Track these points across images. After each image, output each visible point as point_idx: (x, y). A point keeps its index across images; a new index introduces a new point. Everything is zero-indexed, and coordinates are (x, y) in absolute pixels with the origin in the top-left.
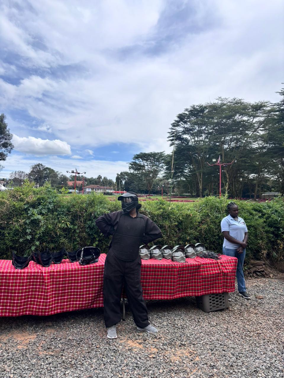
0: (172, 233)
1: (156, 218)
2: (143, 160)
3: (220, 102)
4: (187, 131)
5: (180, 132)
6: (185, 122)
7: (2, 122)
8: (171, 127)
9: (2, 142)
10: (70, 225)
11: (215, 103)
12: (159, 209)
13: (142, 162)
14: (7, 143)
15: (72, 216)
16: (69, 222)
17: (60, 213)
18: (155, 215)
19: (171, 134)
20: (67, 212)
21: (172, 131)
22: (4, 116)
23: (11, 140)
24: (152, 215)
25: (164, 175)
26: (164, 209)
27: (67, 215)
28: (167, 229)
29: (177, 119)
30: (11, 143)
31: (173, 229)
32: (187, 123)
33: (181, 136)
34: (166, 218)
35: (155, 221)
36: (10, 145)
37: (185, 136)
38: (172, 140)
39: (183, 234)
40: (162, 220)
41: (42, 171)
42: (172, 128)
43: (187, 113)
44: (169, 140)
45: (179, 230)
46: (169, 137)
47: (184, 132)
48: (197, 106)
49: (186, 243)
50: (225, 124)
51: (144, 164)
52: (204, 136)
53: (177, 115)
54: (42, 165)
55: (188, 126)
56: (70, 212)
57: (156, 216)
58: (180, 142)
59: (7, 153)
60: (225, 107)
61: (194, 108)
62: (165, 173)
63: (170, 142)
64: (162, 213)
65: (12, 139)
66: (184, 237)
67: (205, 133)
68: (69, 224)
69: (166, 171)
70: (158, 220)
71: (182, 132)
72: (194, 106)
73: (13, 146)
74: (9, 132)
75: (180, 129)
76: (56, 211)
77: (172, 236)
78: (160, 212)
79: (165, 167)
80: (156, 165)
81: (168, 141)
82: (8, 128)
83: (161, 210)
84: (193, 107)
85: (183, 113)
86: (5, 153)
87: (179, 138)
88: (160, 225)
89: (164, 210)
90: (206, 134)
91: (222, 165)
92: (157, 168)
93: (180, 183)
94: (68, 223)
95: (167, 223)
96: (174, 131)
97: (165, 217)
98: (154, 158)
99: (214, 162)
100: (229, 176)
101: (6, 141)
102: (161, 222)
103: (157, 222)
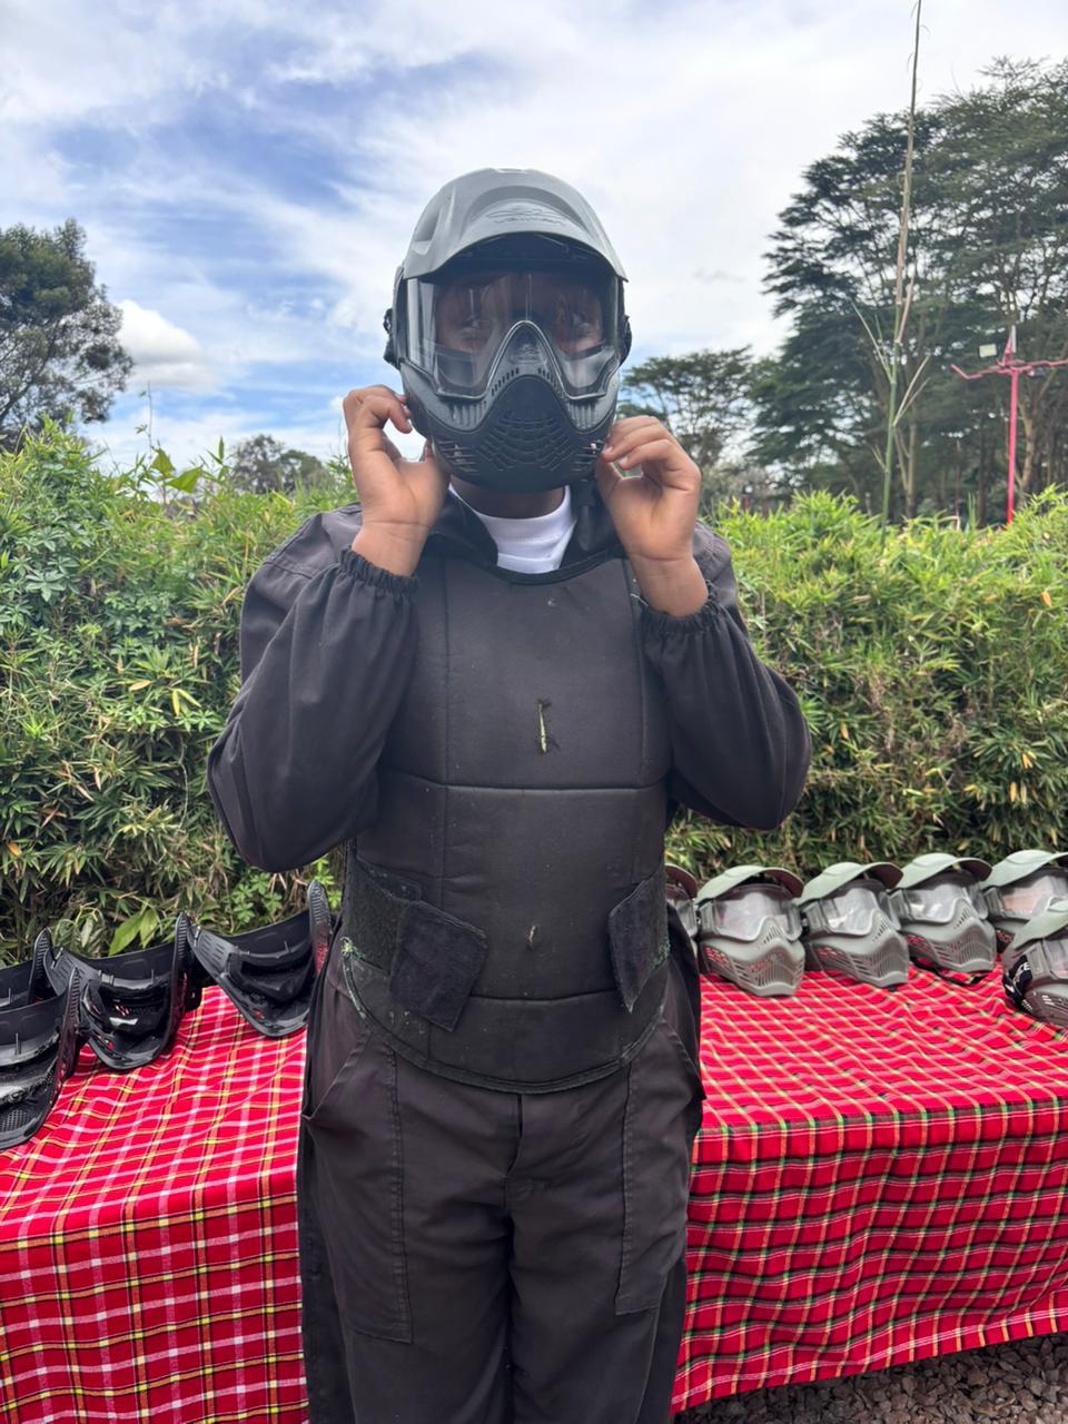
0: (914, 727)
1: (797, 628)
2: (660, 387)
3: (1001, 86)
4: (850, 239)
5: (818, 250)
6: (841, 201)
7: (71, 258)
8: (780, 226)
9: (86, 346)
10: (192, 707)
11: (977, 91)
12: (817, 569)
13: (656, 398)
14: (104, 350)
15: (210, 647)
16: (185, 684)
17: (124, 628)
18: (790, 610)
19: (780, 264)
20: (176, 620)
21: (781, 249)
22: (75, 233)
23: (118, 335)
24: (768, 610)
25: (752, 446)
26: (851, 565)
27: (174, 636)
28: (877, 698)
29: (806, 189)
30: (121, 349)
31: (917, 703)
32: (850, 205)
33: (822, 266)
34: (867, 629)
35: (800, 656)
36: (119, 355)
37: (839, 266)
38: (783, 289)
39: (988, 732)
40: (843, 644)
41: (275, 464)
42: (780, 234)
43: (851, 154)
44: (771, 291)
45: (961, 703)
46: (770, 277)
47: (836, 249)
48: (896, 117)
49: (1013, 787)
50: (1024, 192)
51: (665, 409)
52: (924, 258)
53: (807, 170)
54: (271, 441)
55: (852, 215)
56: (192, 613)
57: (798, 619)
58: (819, 293)
59: (111, 389)
60: (1024, 107)
61: (882, 130)
62: (752, 439)
63: (775, 299)
64: (841, 598)
65: (119, 328)
66: (999, 752)
67: (929, 247)
68: (183, 700)
69: (758, 430)
70: (813, 642)
71: (826, 249)
72: (882, 120)
73: (130, 359)
74: (103, 298)
75: (817, 235)
76: (97, 610)
77: (912, 745)
78: (828, 586)
79: (753, 414)
80: (714, 408)
81: (765, 293)
82: (97, 282)
83: (833, 575)
84: (880, 125)
85: (833, 159)
86: (104, 392)
87: (813, 276)
88: (832, 678)
89: (851, 571)
90: (937, 244)
91: (1021, 369)
92: (717, 420)
93: (817, 476)
94: (176, 694)
95: (875, 667)
96: (789, 244)
97: (863, 620)
98: (709, 380)
99: (988, 358)
100: (1033, 427)
101: (100, 339)
102: (835, 661)
103: (807, 659)
